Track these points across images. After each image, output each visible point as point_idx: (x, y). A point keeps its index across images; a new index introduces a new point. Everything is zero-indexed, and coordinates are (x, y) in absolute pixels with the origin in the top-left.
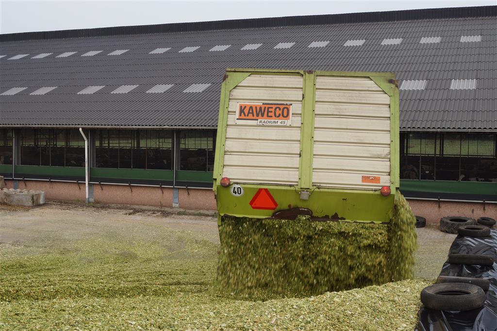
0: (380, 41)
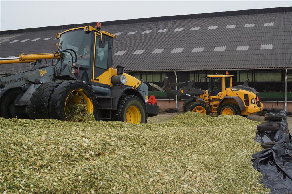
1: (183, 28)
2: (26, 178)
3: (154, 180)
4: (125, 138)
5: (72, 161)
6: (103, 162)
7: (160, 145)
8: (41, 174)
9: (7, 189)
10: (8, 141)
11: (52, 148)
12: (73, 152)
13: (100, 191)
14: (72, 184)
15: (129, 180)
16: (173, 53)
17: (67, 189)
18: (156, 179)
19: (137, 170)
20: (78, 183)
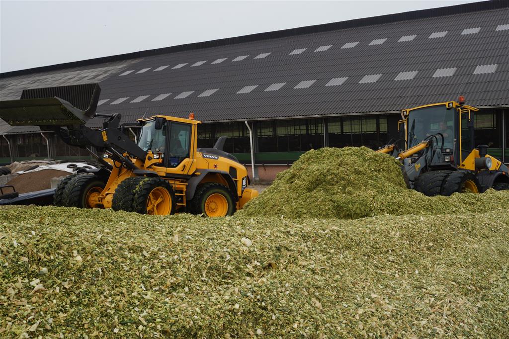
0: (495, 27)
1: (416, 35)
2: (149, 307)
3: (365, 312)
4: (313, 237)
5: (224, 278)
6: (276, 280)
7: (376, 248)
8: (172, 300)
9: (120, 325)
10: (119, 245)
11: (190, 256)
12: (225, 262)
13: (272, 330)
14: (225, 317)
15: (321, 311)
16: (398, 81)
17: (215, 326)
18: (369, 310)
19: (335, 293)
20: (234, 316)
